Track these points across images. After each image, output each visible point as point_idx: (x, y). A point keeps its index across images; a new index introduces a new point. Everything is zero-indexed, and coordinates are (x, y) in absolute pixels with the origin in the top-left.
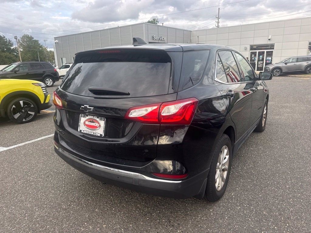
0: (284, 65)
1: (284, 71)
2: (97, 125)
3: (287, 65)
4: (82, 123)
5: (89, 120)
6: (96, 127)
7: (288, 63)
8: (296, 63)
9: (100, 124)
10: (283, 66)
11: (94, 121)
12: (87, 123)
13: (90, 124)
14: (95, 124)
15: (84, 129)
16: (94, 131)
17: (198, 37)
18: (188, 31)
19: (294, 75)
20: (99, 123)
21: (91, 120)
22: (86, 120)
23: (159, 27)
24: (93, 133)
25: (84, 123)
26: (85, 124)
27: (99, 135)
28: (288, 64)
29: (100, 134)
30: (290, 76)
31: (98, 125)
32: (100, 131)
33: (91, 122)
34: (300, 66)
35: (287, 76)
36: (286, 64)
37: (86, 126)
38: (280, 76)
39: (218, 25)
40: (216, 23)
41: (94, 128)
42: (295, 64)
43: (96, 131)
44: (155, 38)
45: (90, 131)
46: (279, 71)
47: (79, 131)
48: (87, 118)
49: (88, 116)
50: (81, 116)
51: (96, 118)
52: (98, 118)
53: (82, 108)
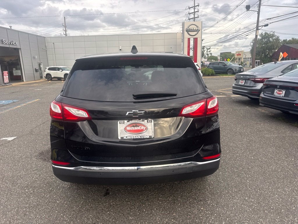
2: (143, 128)
4: (121, 130)
5: (132, 125)
6: (142, 130)
9: (146, 127)
11: (137, 125)
12: (129, 128)
13: (134, 129)
15: (126, 135)
17: (54, 44)
18: (41, 37)
20: (144, 126)
22: (128, 126)
23: (8, 30)
24: (139, 137)
26: (126, 130)
29: (149, 136)
31: (145, 128)
32: (148, 134)
33: (133, 126)
37: (128, 132)
39: (66, 33)
40: (64, 31)
43: (142, 134)
44: (5, 42)
45: (134, 135)
47: (119, 138)
48: (129, 123)
49: (130, 121)
50: (120, 123)
51: (140, 122)
52: (144, 121)
53: (129, 114)
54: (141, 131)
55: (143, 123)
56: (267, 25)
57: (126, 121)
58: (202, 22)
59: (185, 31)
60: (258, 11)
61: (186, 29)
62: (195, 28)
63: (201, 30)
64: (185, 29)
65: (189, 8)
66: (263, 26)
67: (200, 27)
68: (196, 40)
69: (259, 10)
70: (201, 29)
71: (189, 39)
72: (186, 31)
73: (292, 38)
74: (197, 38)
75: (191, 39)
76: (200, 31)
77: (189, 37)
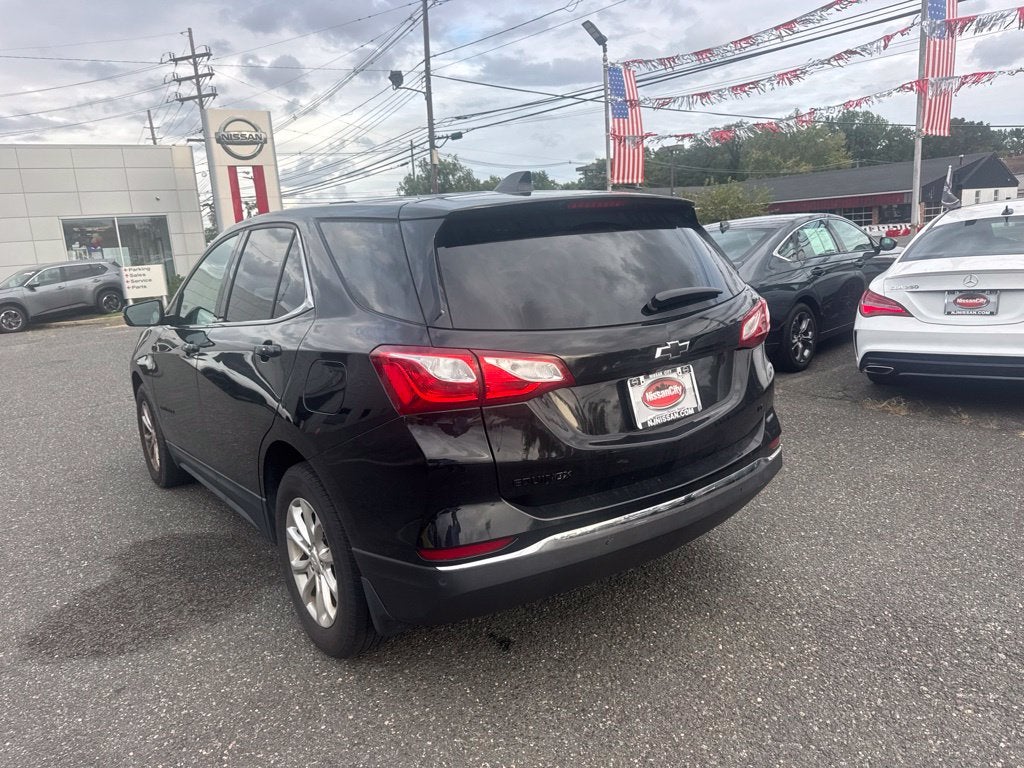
0: (27, 293)
1: (32, 313)
2: (677, 389)
3: (34, 290)
4: (637, 403)
5: (655, 387)
6: (677, 396)
7: (38, 285)
8: (63, 284)
9: (682, 386)
10: (25, 298)
11: (665, 383)
12: (651, 396)
13: (660, 397)
14: (672, 390)
15: (652, 417)
16: (676, 409)
19: (72, 322)
20: (679, 384)
21: (659, 385)
22: (647, 390)
24: (677, 416)
25: (644, 399)
26: (646, 401)
27: (692, 412)
28: (40, 290)
29: (694, 409)
30: (58, 326)
31: (680, 389)
32: (690, 403)
33: (658, 389)
34: (78, 293)
35: (49, 327)
36: (32, 288)
37: (652, 407)
38: (23, 329)
41: (673, 399)
42: (60, 288)
43: (679, 407)
45: (665, 412)
46: (16, 315)
47: (640, 427)
48: (649, 381)
49: (651, 376)
50: (632, 385)
51: (668, 374)
52: (675, 371)
53: (663, 352)
54: (674, 398)
55: (674, 376)
56: (457, 136)
57: (642, 378)
58: (269, 113)
59: (214, 141)
60: (424, 90)
61: (216, 134)
62: (247, 131)
63: (269, 141)
64: (213, 135)
65: (176, 61)
66: (447, 137)
67: (264, 127)
68: (258, 175)
69: (429, 87)
70: (269, 136)
71: (232, 170)
72: (219, 141)
73: (491, 178)
74: (262, 167)
75: (239, 169)
76: (266, 141)
77: (234, 162)
